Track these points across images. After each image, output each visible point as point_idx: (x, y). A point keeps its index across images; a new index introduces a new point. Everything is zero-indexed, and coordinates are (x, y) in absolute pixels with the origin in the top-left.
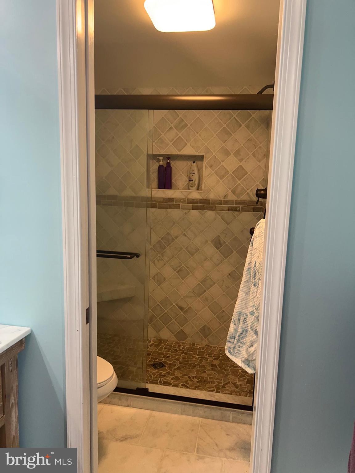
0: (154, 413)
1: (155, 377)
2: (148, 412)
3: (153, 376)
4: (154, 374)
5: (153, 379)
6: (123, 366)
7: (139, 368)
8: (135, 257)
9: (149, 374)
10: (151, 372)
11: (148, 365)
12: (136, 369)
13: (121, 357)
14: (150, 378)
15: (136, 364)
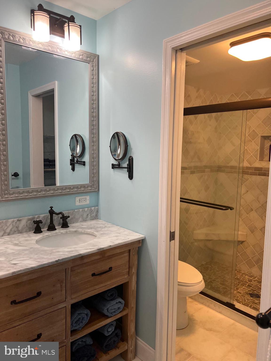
0: (237, 324)
1: (248, 302)
2: (232, 321)
3: (246, 301)
4: (248, 300)
5: (245, 302)
6: (227, 288)
7: (238, 292)
8: (229, 209)
9: (244, 298)
10: (246, 298)
11: (247, 293)
12: (236, 292)
13: (228, 281)
14: (244, 301)
15: (237, 289)
